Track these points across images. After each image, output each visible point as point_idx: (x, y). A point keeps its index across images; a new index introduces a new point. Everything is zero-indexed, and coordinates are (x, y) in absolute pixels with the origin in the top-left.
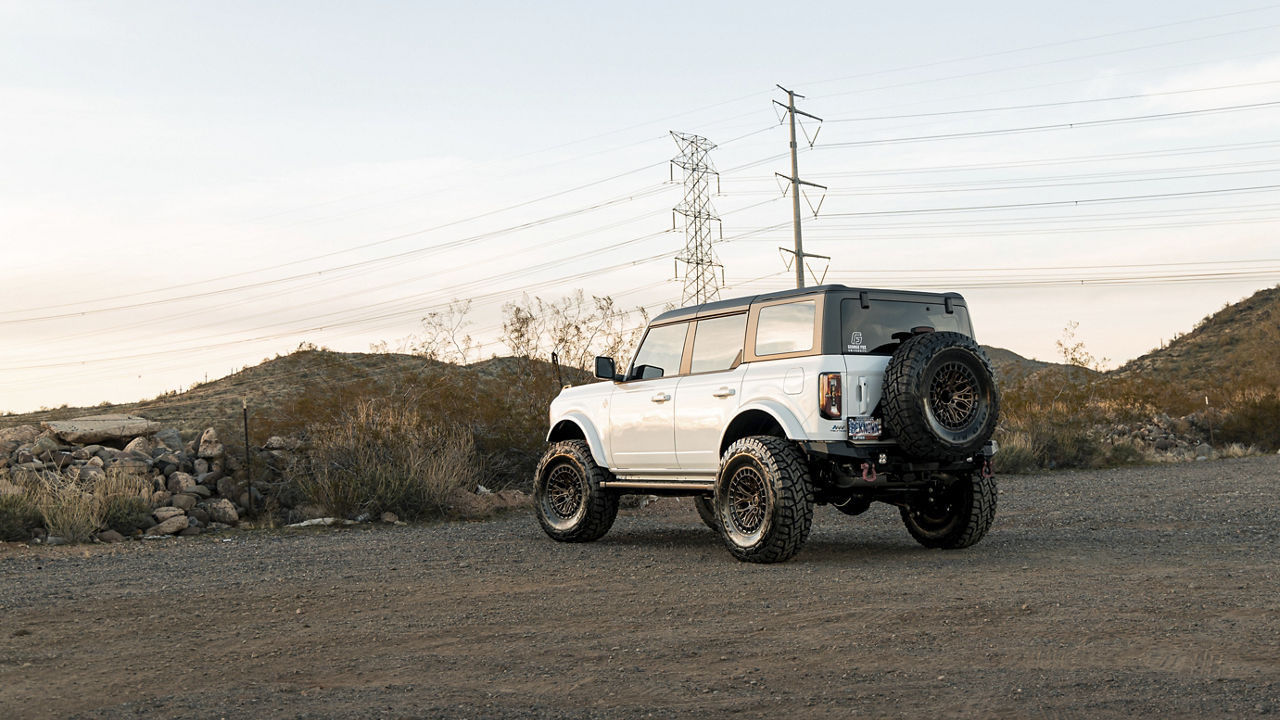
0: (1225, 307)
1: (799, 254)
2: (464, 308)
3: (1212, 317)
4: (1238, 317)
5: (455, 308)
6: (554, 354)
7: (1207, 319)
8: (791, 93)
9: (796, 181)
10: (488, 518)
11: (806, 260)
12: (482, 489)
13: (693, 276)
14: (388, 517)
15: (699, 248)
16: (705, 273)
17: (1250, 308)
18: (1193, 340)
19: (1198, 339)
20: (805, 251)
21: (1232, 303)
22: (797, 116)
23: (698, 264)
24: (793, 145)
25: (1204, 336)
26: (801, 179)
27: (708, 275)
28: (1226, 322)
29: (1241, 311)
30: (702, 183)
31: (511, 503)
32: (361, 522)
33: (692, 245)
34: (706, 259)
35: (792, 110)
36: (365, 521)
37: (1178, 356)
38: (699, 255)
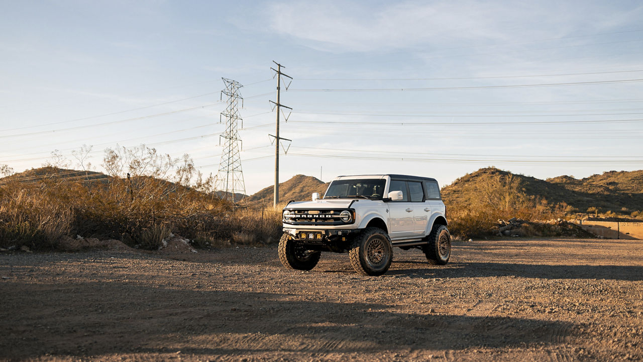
0: (466, 175)
1: (278, 138)
2: (88, 149)
3: (460, 178)
4: (471, 179)
5: (84, 149)
6: (128, 174)
7: (458, 179)
8: (279, 65)
9: (279, 105)
10: (78, 251)
11: (280, 140)
12: (79, 237)
13: (228, 144)
14: (24, 248)
15: (232, 132)
16: (234, 143)
17: (476, 176)
18: (452, 188)
19: (454, 188)
20: (280, 136)
21: (469, 173)
22: (281, 75)
23: (230, 139)
24: (279, 88)
25: (456, 187)
26: (281, 104)
27: (235, 144)
28: (466, 181)
29: (473, 177)
30: (235, 102)
31: (91, 244)
32: (10, 250)
33: (228, 130)
34: (234, 137)
35: (279, 73)
36: (12, 250)
37: (445, 195)
38: (231, 135)
